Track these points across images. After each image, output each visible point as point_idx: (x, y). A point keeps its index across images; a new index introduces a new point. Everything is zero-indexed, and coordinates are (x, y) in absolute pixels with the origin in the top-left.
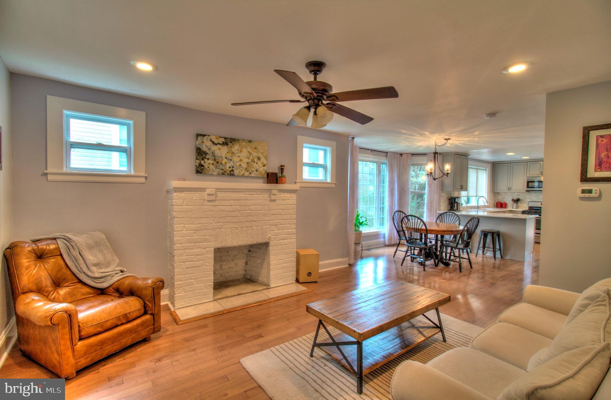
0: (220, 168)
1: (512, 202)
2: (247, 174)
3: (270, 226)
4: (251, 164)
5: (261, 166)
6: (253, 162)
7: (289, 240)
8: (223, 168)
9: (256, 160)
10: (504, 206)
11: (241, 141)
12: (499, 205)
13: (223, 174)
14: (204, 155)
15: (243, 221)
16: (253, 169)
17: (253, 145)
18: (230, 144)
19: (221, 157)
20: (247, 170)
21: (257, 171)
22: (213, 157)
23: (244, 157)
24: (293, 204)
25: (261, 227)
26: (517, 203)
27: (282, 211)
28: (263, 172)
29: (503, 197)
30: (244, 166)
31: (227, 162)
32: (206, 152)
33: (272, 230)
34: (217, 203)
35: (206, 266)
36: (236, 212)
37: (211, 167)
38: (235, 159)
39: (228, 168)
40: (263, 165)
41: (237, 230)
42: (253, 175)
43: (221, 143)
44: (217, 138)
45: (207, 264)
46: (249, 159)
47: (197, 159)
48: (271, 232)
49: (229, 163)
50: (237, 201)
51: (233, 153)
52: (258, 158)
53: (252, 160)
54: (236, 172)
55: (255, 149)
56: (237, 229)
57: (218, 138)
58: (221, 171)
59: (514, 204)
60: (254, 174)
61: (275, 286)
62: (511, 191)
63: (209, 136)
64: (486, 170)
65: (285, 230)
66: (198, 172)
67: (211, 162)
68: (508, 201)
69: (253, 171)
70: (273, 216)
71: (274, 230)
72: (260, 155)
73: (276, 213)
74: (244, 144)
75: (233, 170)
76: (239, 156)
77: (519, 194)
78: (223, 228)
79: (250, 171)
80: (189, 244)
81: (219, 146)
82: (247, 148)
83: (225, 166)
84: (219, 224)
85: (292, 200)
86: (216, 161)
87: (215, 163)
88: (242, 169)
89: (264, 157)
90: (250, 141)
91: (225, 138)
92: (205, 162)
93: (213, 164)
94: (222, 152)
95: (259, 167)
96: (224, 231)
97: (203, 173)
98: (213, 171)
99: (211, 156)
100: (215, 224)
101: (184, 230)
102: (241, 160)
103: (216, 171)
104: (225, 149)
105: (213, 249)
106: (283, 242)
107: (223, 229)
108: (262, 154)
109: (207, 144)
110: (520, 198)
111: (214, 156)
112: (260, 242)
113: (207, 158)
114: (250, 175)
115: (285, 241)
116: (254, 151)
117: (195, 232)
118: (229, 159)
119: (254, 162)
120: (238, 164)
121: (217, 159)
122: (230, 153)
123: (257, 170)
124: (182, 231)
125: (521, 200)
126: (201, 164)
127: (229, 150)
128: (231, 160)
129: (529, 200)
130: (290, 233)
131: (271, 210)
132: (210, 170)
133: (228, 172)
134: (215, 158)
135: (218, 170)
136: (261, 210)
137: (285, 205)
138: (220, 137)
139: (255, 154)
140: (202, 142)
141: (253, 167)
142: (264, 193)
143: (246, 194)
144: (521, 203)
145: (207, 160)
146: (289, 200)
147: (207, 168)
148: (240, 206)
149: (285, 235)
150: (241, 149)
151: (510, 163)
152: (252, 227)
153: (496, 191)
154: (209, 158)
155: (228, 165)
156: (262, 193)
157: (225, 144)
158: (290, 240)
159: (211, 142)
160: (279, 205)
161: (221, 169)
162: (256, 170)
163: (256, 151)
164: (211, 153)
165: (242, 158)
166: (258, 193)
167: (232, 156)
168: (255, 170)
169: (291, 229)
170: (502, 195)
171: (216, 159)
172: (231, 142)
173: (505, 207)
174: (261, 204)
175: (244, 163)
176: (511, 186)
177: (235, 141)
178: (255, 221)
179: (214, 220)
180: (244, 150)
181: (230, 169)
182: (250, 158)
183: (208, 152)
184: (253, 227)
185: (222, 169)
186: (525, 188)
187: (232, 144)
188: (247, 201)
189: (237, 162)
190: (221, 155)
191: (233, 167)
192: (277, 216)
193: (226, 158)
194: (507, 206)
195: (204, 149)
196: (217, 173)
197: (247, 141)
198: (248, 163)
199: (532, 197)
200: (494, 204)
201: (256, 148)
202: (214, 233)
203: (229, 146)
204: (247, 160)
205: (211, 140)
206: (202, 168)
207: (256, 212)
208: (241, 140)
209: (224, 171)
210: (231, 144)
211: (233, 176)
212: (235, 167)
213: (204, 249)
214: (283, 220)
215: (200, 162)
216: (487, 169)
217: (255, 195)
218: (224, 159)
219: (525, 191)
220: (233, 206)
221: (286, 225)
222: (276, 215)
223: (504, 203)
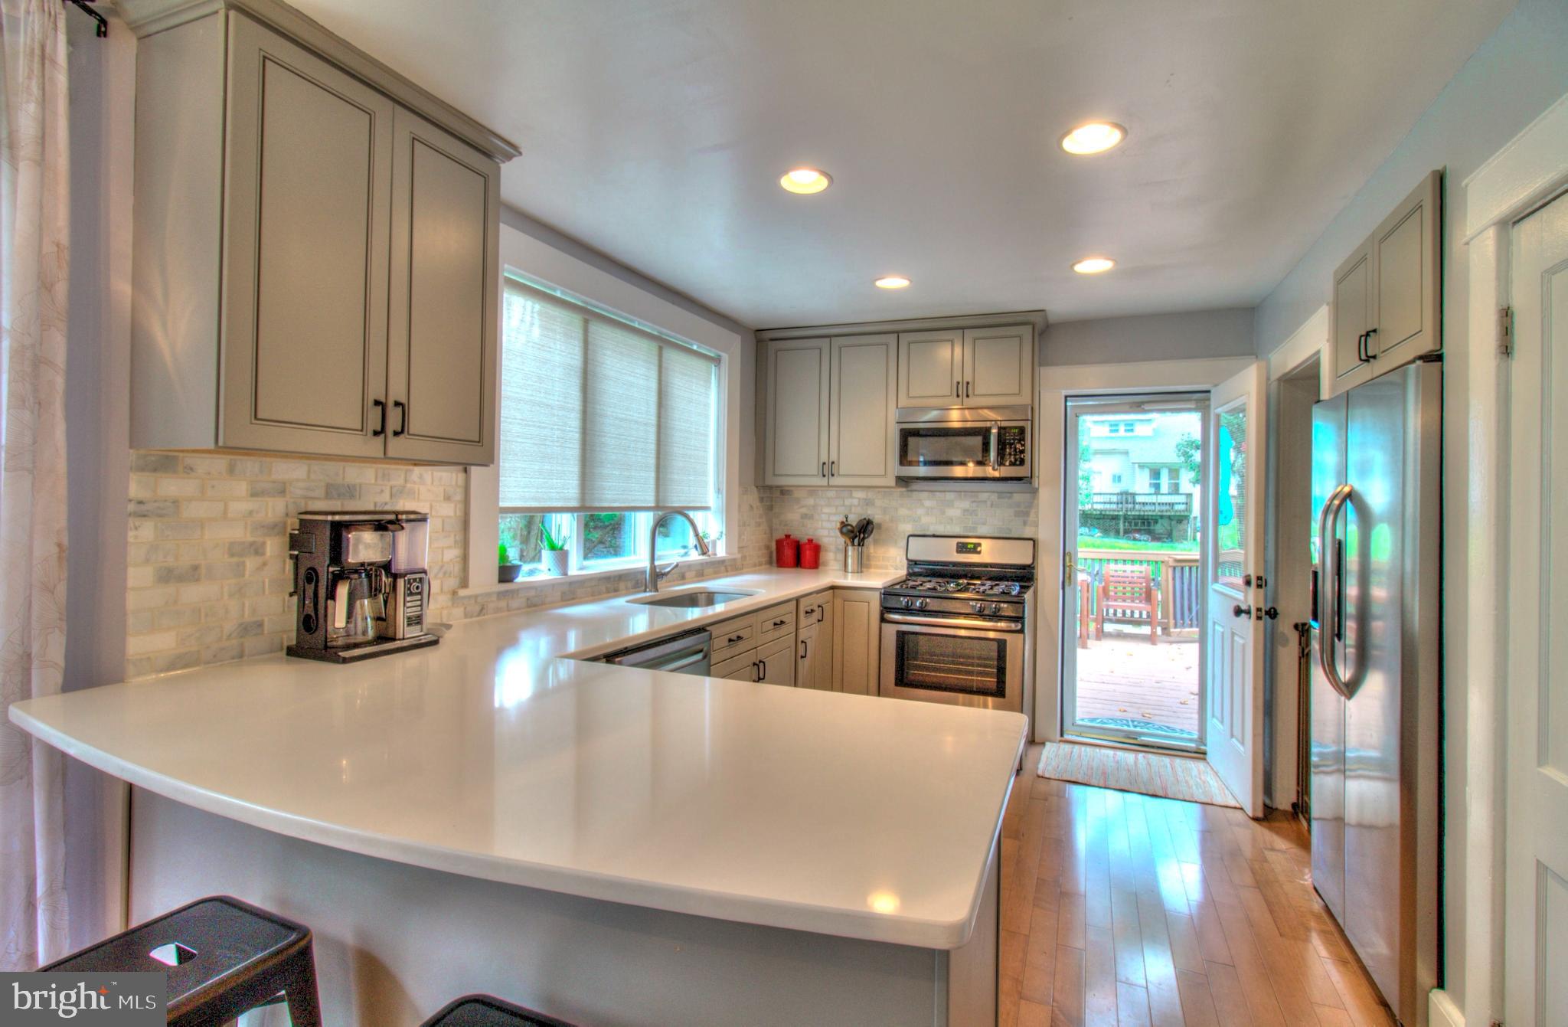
1: (842, 540)
10: (808, 554)
12: (789, 553)
26: (861, 543)
29: (804, 510)
59: (850, 548)
62: (835, 481)
64: (717, 361)
68: (825, 533)
77: (871, 495)
110: (876, 516)
125: (879, 526)
129: (908, 528)
144: (876, 542)
151: (829, 336)
153: (771, 481)
170: (798, 500)
173: (815, 564)
176: (834, 457)
186: (895, 469)
194: (823, 556)
199: (920, 511)
200: (768, 547)
216: (725, 356)
219: (893, 483)
223: (810, 541)
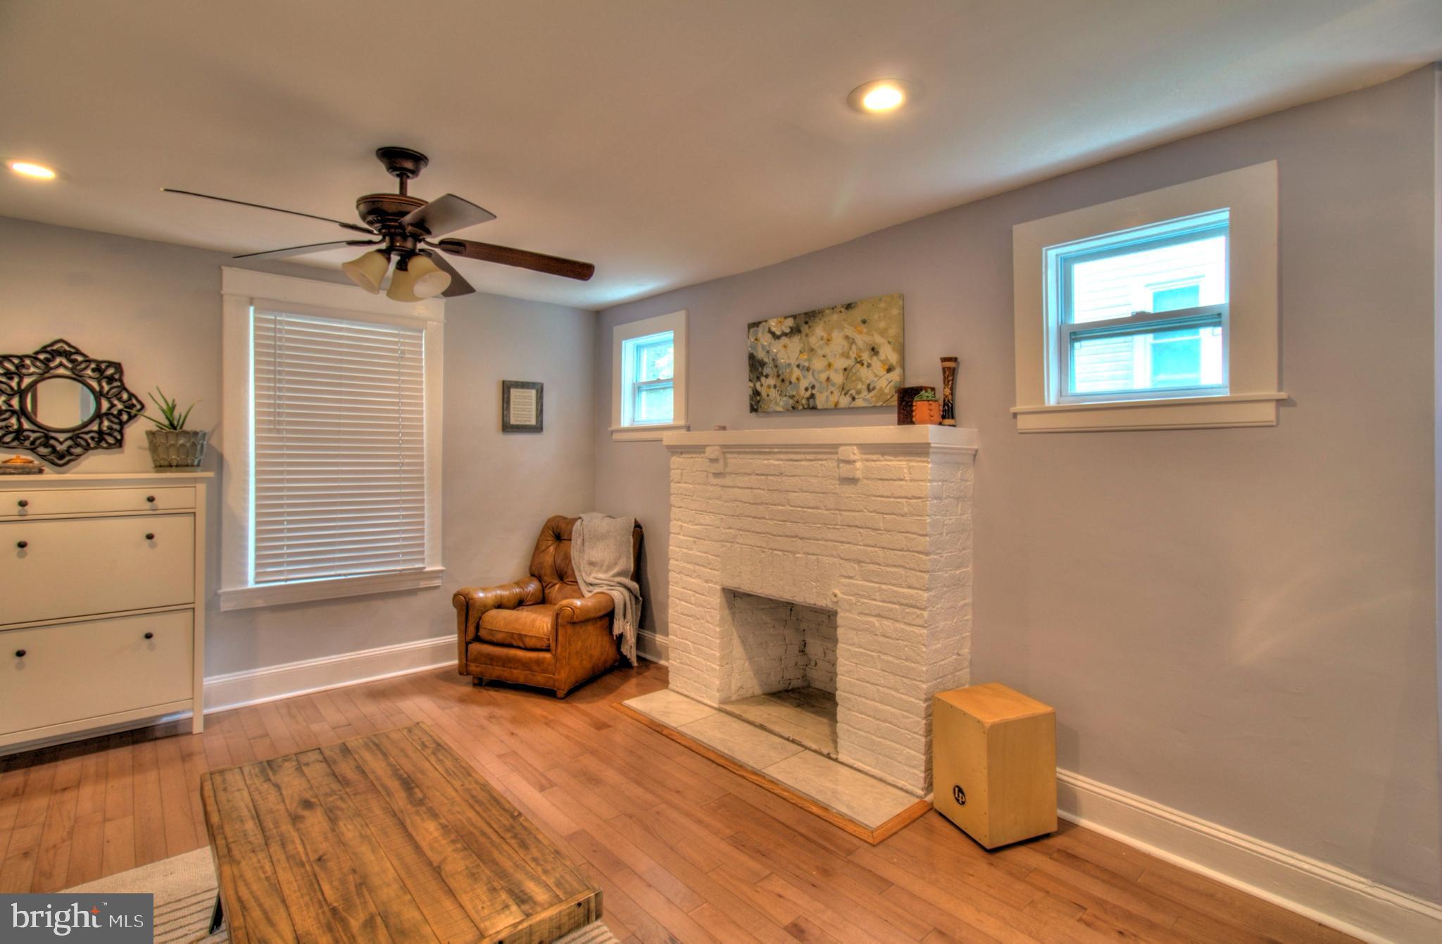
0: (787, 394)
2: (844, 401)
3: (841, 561)
4: (854, 370)
5: (882, 372)
6: (858, 365)
7: (897, 625)
8: (794, 393)
9: (866, 356)
11: (827, 311)
13: (793, 408)
14: (760, 369)
15: (775, 533)
16: (860, 386)
17: (857, 314)
18: (805, 329)
19: (789, 365)
20: (844, 390)
21: (869, 389)
22: (774, 369)
23: (835, 355)
24: (914, 497)
25: (815, 557)
27: (877, 516)
28: (887, 391)
30: (838, 378)
31: (801, 377)
32: (762, 360)
33: (845, 574)
34: (728, 481)
35: (708, 622)
36: (761, 508)
37: (773, 393)
38: (818, 364)
39: (802, 392)
40: (887, 367)
41: (763, 555)
42: (859, 403)
43: (788, 331)
44: (780, 322)
45: (708, 618)
46: (848, 357)
47: (750, 380)
48: (844, 580)
49: (805, 377)
50: (763, 477)
51: (812, 350)
52: (873, 349)
53: (856, 358)
54: (820, 401)
55: (863, 326)
56: (764, 552)
57: (782, 320)
58: (791, 402)
60: (864, 399)
61: (851, 761)
63: (766, 321)
65: (885, 584)
66: (754, 409)
67: (771, 381)
69: (859, 392)
70: (849, 530)
71: (851, 578)
72: (878, 339)
73: (857, 523)
74: (835, 317)
75: (812, 396)
76: (824, 356)
78: (738, 543)
79: (853, 392)
80: (685, 565)
81: (784, 340)
82: (841, 328)
83: (797, 387)
84: (730, 531)
85: (912, 480)
86: (780, 378)
87: (779, 384)
88: (833, 389)
89: (889, 342)
90: (849, 307)
91: (795, 317)
92: (762, 385)
93: (775, 387)
94: (787, 353)
95: (876, 376)
96: (739, 550)
97: (759, 410)
98: (777, 404)
99: (771, 368)
100: (724, 531)
101: (682, 533)
102: (830, 365)
103: (781, 403)
104: (795, 344)
105: (718, 587)
106: (877, 624)
107: (736, 545)
108: (883, 333)
109: (765, 344)
111: (776, 366)
112: (812, 602)
113: (764, 374)
114: (853, 405)
115: (885, 622)
116: (861, 333)
117: (695, 542)
118: (804, 367)
119: (863, 364)
120: (823, 377)
121: (783, 373)
122: (805, 352)
123: (871, 387)
124: (679, 534)
126: (756, 389)
127: (804, 344)
128: (808, 369)
130: (903, 601)
131: (845, 511)
132: (771, 401)
133: (804, 402)
134: (778, 372)
135: (785, 399)
136: (817, 508)
137: (888, 497)
138: (786, 318)
139: (861, 340)
140: (756, 339)
141: (860, 380)
142: (824, 457)
143: (782, 460)
145: (764, 378)
146: (901, 480)
147: (766, 398)
148: (770, 492)
149: (884, 601)
150: (829, 334)
152: (794, 553)
154: (769, 373)
155: (804, 383)
156: (820, 456)
157: (795, 331)
158: (903, 626)
159: (770, 335)
160: (869, 496)
161: (789, 397)
162: (869, 385)
163: (865, 330)
164: (771, 360)
165: (831, 360)
166: (808, 457)
167: (809, 360)
168: (865, 387)
169: (910, 587)
171: (780, 372)
172: (806, 323)
174: (817, 490)
175: (836, 370)
177: (814, 316)
178: (801, 538)
179: (722, 519)
180: (837, 336)
181: (808, 394)
182: (851, 354)
183: (766, 360)
184: (797, 555)
185: (792, 397)
187: (810, 327)
188: (784, 478)
189: (821, 372)
190: (788, 362)
191: (813, 387)
192: (861, 531)
193: (798, 366)
195: (761, 355)
196: (782, 407)
197: (842, 306)
198: (845, 369)
201: (864, 322)
202: (721, 550)
203: (803, 334)
204: (841, 363)
205: (770, 331)
206: (758, 398)
207: (804, 512)
208: (828, 309)
209: (795, 399)
210: (807, 326)
211: (814, 411)
212: (817, 385)
213: (707, 582)
214: (883, 548)
215: (755, 385)
217: (802, 463)
218: (795, 369)
220: (755, 491)
221: (888, 569)
222: (857, 526)
